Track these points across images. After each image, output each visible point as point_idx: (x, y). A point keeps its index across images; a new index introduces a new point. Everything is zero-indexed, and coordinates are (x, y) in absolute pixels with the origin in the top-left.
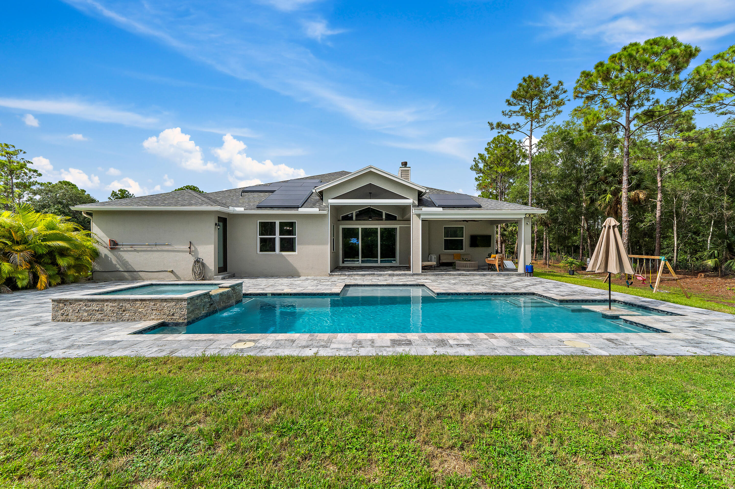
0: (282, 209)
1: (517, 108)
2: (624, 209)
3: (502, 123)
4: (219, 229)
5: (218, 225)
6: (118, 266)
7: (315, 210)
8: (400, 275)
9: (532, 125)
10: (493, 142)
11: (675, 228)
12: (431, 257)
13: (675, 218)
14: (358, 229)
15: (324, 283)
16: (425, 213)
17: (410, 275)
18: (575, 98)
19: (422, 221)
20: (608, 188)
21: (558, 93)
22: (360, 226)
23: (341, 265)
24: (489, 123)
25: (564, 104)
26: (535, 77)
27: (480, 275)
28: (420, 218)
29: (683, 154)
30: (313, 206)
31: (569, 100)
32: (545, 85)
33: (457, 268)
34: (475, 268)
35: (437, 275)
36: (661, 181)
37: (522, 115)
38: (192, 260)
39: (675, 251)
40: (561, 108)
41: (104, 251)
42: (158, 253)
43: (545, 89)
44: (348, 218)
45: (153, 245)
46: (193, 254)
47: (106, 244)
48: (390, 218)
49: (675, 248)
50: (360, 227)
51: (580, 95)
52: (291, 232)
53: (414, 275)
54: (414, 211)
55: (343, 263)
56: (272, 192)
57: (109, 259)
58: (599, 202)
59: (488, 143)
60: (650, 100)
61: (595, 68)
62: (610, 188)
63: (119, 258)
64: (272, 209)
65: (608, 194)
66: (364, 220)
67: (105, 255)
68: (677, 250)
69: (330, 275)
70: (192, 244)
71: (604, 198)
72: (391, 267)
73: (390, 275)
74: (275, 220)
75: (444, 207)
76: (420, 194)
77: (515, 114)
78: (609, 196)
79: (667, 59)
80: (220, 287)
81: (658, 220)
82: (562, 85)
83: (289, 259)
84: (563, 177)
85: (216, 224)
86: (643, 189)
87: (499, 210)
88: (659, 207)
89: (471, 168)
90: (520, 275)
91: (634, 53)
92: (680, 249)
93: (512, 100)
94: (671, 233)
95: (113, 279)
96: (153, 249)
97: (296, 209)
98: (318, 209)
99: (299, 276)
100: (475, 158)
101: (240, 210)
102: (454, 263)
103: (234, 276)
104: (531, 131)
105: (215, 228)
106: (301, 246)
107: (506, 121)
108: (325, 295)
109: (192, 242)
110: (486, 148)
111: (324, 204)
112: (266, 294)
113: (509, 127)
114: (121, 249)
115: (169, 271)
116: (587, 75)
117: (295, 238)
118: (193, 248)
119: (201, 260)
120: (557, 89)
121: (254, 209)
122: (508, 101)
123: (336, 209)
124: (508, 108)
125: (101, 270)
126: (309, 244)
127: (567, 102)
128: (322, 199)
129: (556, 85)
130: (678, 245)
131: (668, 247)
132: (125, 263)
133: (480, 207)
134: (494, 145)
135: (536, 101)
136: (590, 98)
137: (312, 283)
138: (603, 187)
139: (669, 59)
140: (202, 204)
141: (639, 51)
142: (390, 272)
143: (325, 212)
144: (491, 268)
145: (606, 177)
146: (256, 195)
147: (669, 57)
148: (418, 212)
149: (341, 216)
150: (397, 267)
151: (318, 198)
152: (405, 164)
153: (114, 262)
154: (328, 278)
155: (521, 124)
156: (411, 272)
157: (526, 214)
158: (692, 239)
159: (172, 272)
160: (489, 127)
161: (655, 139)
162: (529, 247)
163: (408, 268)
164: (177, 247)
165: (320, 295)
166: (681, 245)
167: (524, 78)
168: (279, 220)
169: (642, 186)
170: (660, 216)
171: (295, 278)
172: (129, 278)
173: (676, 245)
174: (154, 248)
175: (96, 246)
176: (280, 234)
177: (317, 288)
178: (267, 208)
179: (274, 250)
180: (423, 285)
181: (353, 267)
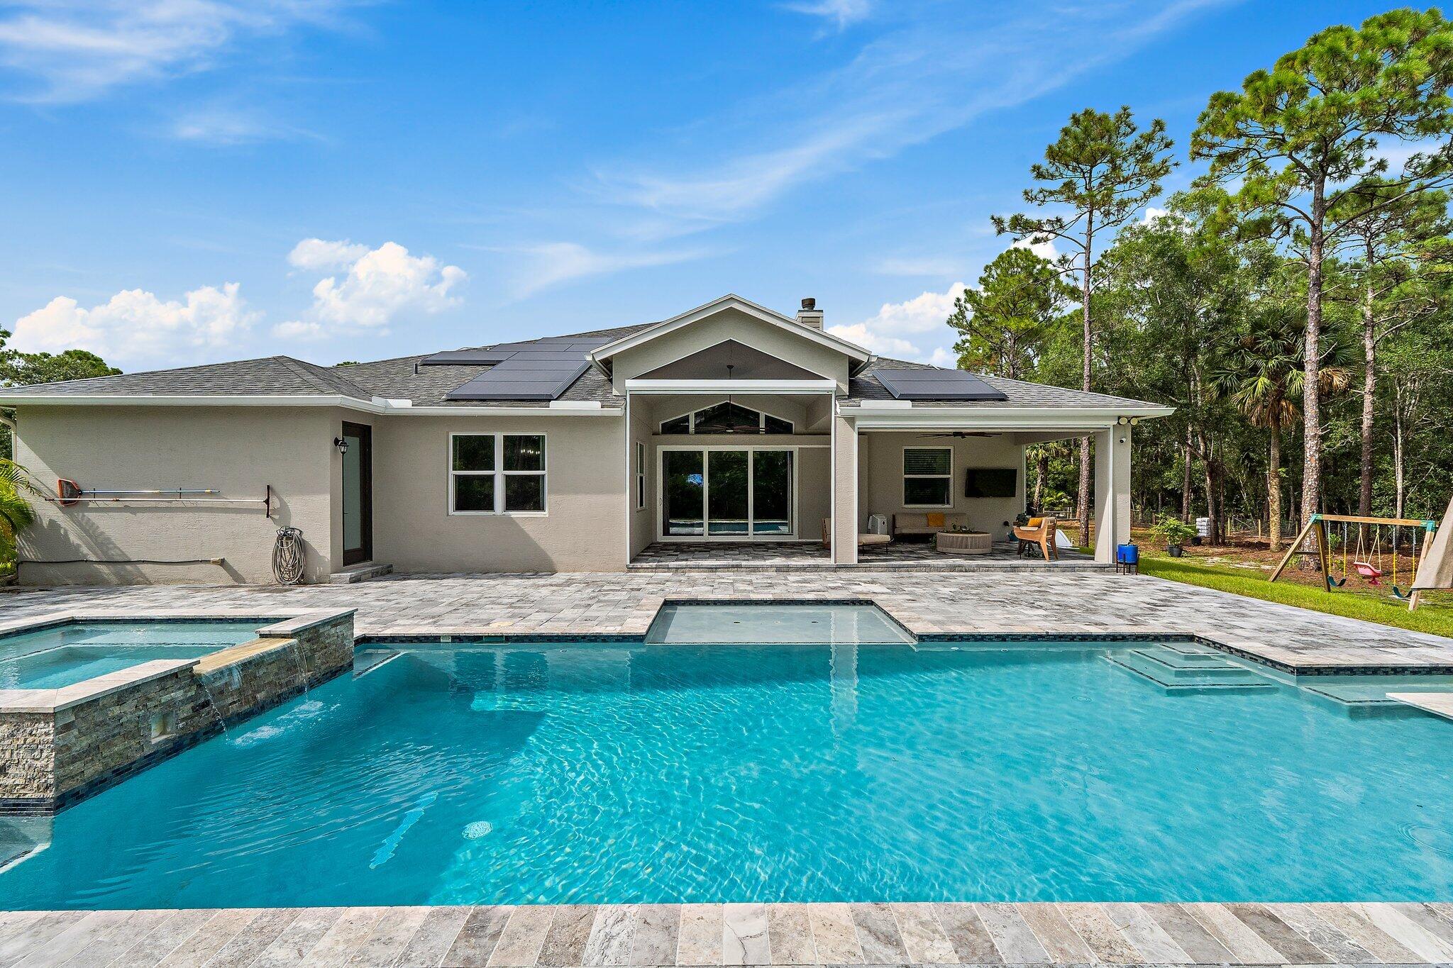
0: (509, 403)
1: (1056, 185)
2: (1310, 409)
3: (1025, 218)
4: (343, 453)
5: (344, 444)
6: (85, 550)
7: (592, 407)
8: (803, 569)
9: (1090, 222)
10: (996, 264)
11: (1399, 453)
12: (875, 521)
13: (1399, 430)
14: (701, 453)
15: (611, 597)
16: (867, 413)
17: (828, 569)
18: (1194, 159)
19: (860, 434)
20: (1261, 363)
21: (1151, 148)
22: (707, 446)
23: (661, 538)
24: (993, 218)
25: (1167, 171)
26: (1098, 113)
27: (1004, 569)
28: (853, 428)
29: (1430, 287)
30: (589, 395)
31: (1176, 164)
32: (1123, 129)
33: (939, 549)
34: (985, 551)
35: (895, 569)
36: (1374, 348)
37: (1069, 199)
38: (272, 531)
39: (1399, 503)
40: (1161, 182)
41: (48, 512)
42: (186, 515)
43: (1122, 139)
44: (677, 428)
45: (173, 495)
46: (276, 517)
47: (52, 491)
48: (776, 427)
49: (1399, 498)
50: (706, 449)
51: (1205, 151)
52: (535, 462)
53: (838, 568)
54: (838, 409)
55: (666, 533)
56: (493, 364)
57: (62, 532)
58: (1239, 395)
59: (987, 267)
60: (1364, 162)
61: (1246, 87)
62: (1267, 363)
63: (89, 531)
64: (485, 403)
65: (1259, 376)
66: (715, 432)
67: (52, 522)
68: (1404, 502)
69: (630, 569)
70: (274, 492)
71: (1251, 385)
72: (780, 544)
73: (779, 569)
74: (494, 430)
75: (914, 399)
76: (854, 366)
77: (1052, 198)
78: (1263, 382)
79: (1422, 57)
80: (262, 636)
81: (1366, 434)
82: (1161, 129)
83: (527, 528)
84: (1158, 337)
85: (336, 442)
86: (1342, 365)
87: (1053, 406)
88: (1368, 407)
89: (949, 322)
90: (1102, 569)
91: (1342, 45)
92: (1411, 500)
93: (1045, 164)
94: (1389, 463)
95: (70, 581)
96: (174, 505)
97: (544, 404)
98: (599, 404)
99: (553, 572)
100: (958, 300)
101: (402, 405)
102: (932, 535)
103: (389, 572)
104: (1090, 235)
105: (335, 451)
106: (558, 498)
107: (1032, 213)
108: (604, 641)
109: (275, 486)
110: (981, 278)
111: (615, 392)
112: (435, 639)
113: (1039, 227)
114: (91, 505)
115: (214, 562)
116: (1224, 101)
117: (543, 476)
118: (275, 503)
119: (297, 532)
120: (1149, 139)
121: (438, 404)
122: (1036, 169)
123: (645, 405)
124: (1038, 185)
125: (40, 558)
126: (576, 491)
127: (1172, 168)
128: (611, 381)
129: (1148, 129)
130: (1406, 489)
131: (1382, 495)
132: (100, 541)
133: (1002, 398)
134: (999, 271)
135: (1103, 168)
136: (1227, 159)
137: (578, 595)
138: (1249, 361)
139: (1430, 57)
140: (297, 390)
141: (1352, 43)
142: (779, 561)
143: (617, 412)
144: (1028, 550)
145: (1256, 339)
146: (453, 371)
147: (1428, 52)
148: (851, 411)
149: (661, 423)
150: (793, 545)
151: (603, 377)
152: (809, 304)
153: (73, 538)
154: (624, 577)
155: (1065, 220)
156: (830, 562)
157: (1119, 418)
158: (1436, 476)
159: (222, 563)
160: (994, 229)
161: (1360, 254)
162: (1125, 499)
163: (824, 548)
164: (235, 500)
165: (591, 641)
166: (1412, 490)
167: (1074, 117)
168: (502, 430)
169: (1340, 358)
170: (1372, 426)
171: (541, 577)
172: (113, 579)
173: (1400, 491)
174: (177, 502)
175: (25, 496)
176: (507, 466)
177: (589, 614)
178: (472, 400)
179: (489, 506)
180: (870, 603)
181: (690, 545)
